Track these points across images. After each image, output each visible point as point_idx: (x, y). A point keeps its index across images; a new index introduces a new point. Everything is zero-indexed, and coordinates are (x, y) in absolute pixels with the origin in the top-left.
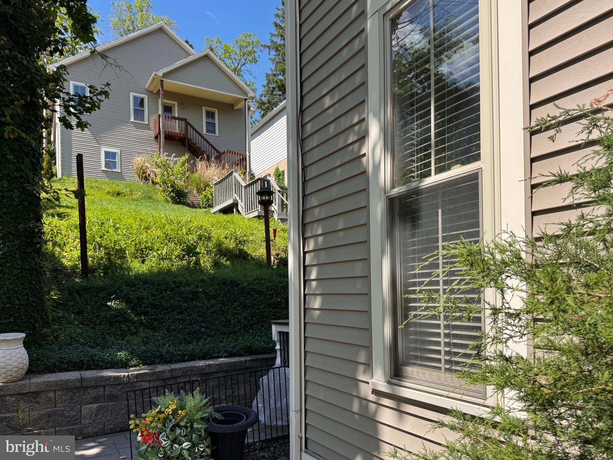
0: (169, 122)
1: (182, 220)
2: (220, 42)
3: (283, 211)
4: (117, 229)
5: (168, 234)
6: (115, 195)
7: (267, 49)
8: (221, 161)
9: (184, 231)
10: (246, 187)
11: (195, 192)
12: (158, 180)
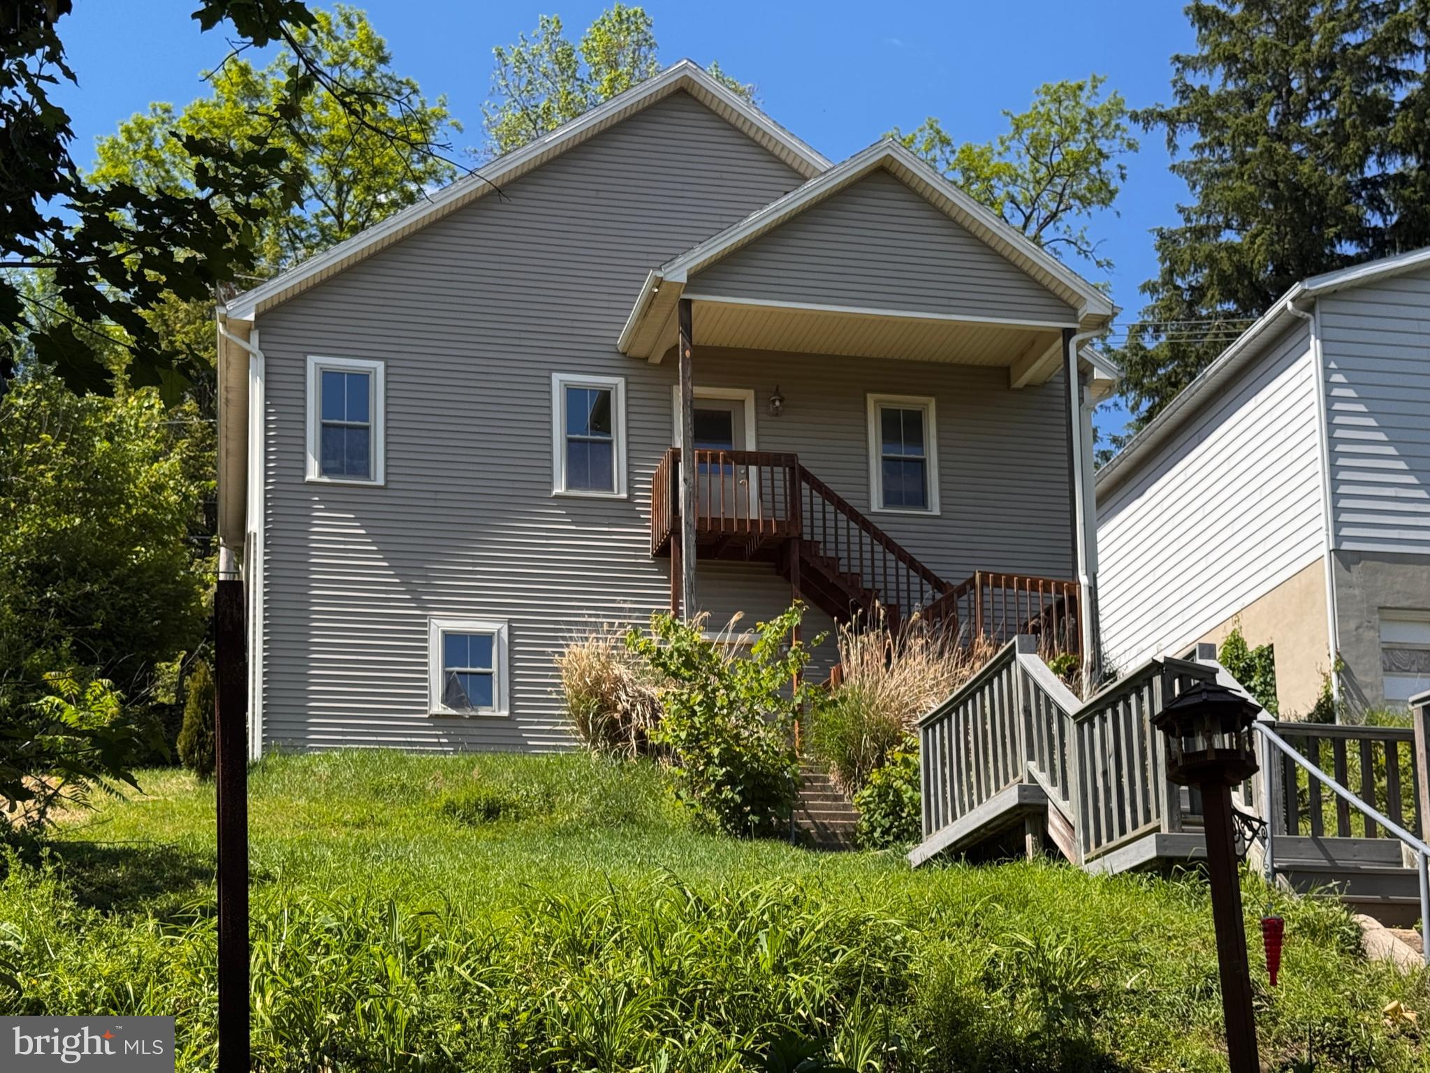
0: (717, 481)
1: (756, 896)
2: (946, 142)
3: (1292, 829)
4: (427, 963)
5: (680, 973)
6: (479, 817)
7: (1161, 129)
8: (954, 625)
9: (766, 953)
10: (1084, 717)
11: (833, 778)
12: (668, 732)
